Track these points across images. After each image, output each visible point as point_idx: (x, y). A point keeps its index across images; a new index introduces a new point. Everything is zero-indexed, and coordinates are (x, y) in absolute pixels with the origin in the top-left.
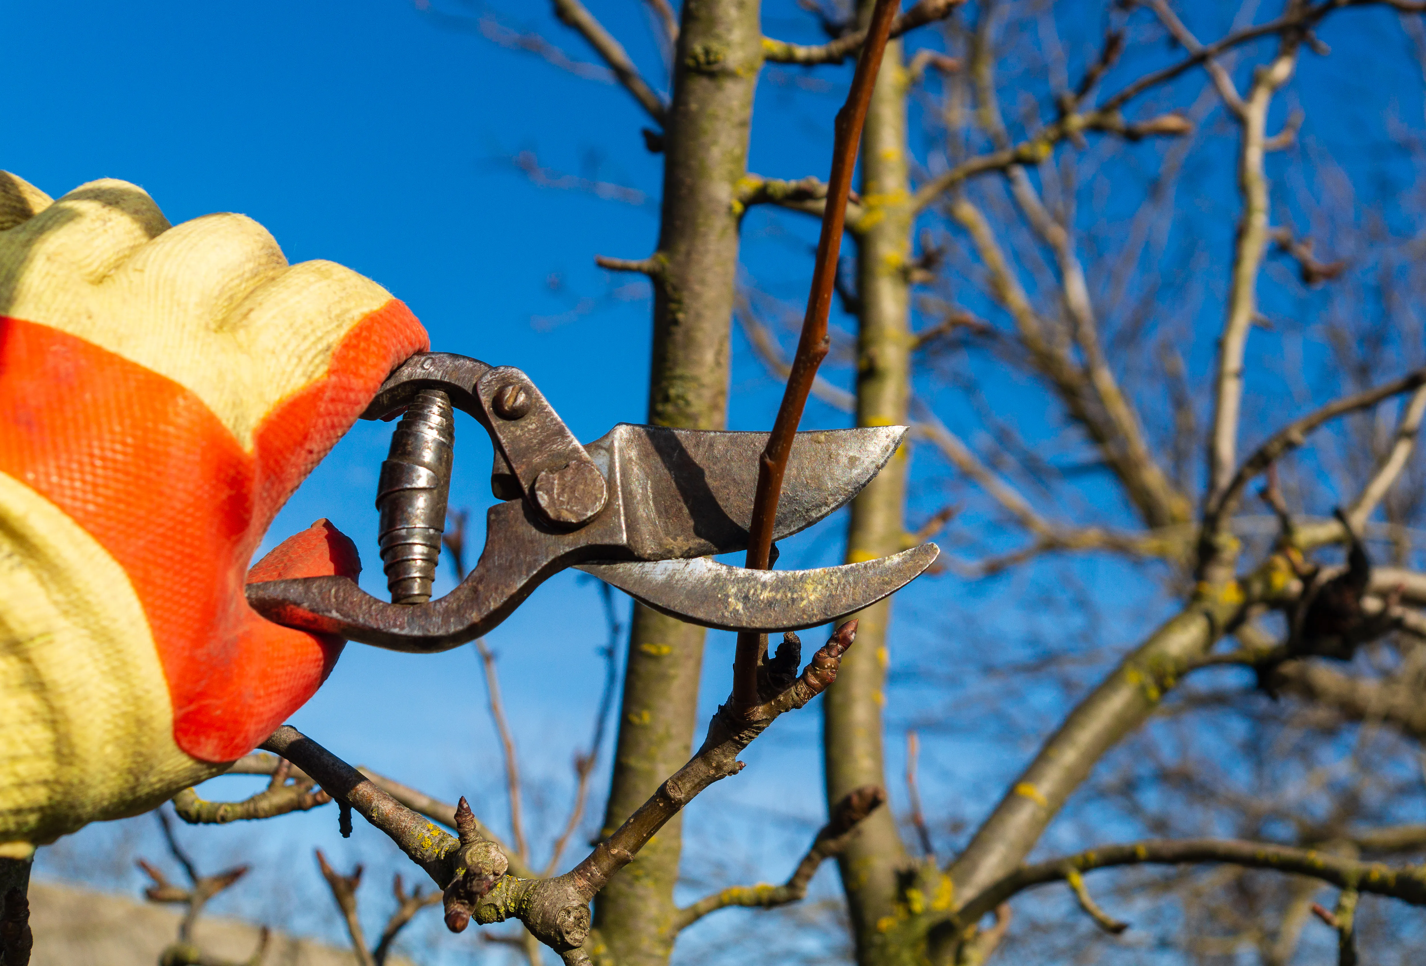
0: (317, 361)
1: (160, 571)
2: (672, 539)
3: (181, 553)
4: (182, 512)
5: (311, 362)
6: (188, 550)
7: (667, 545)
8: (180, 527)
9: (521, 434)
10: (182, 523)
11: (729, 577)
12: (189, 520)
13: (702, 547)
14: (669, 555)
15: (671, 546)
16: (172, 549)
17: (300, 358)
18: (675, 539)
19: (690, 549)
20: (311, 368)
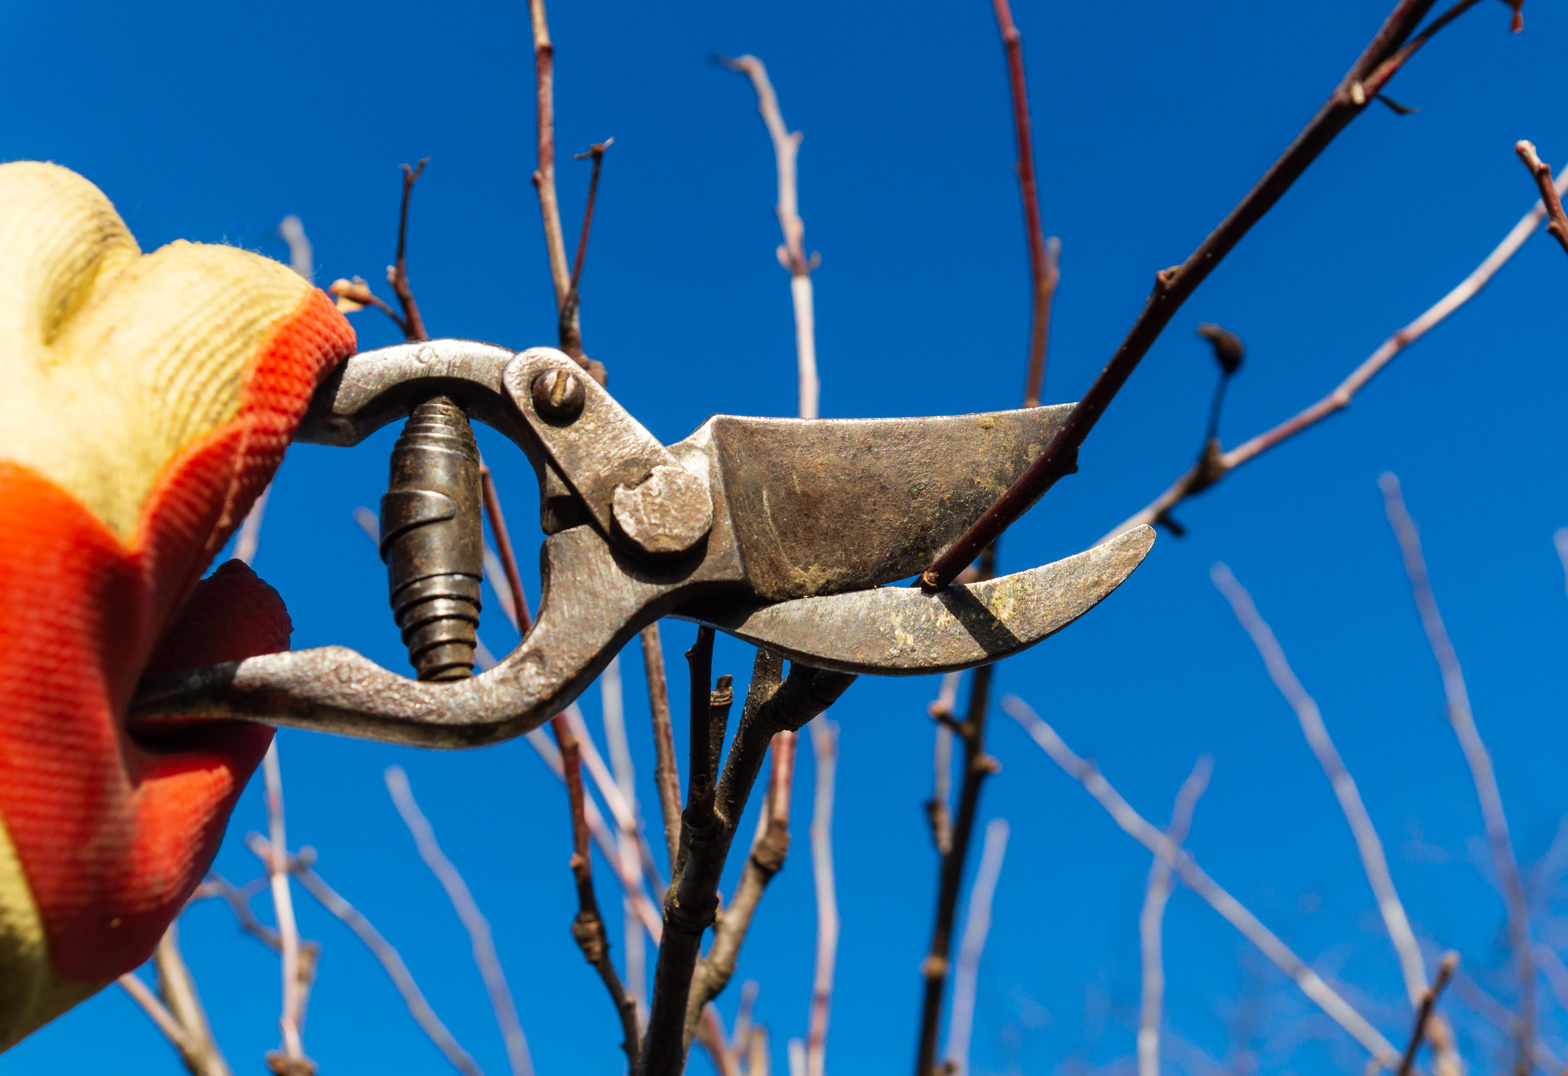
0: (224, 396)
1: (15, 746)
2: (803, 569)
3: (45, 713)
4: (40, 653)
5: (214, 400)
6: (54, 708)
7: (795, 578)
8: (39, 676)
9: (577, 438)
10: (41, 669)
11: (889, 603)
12: (51, 663)
13: (844, 578)
14: (800, 592)
15: (802, 579)
16: (31, 709)
17: (197, 396)
18: (806, 569)
19: (828, 582)
20: (217, 407)
